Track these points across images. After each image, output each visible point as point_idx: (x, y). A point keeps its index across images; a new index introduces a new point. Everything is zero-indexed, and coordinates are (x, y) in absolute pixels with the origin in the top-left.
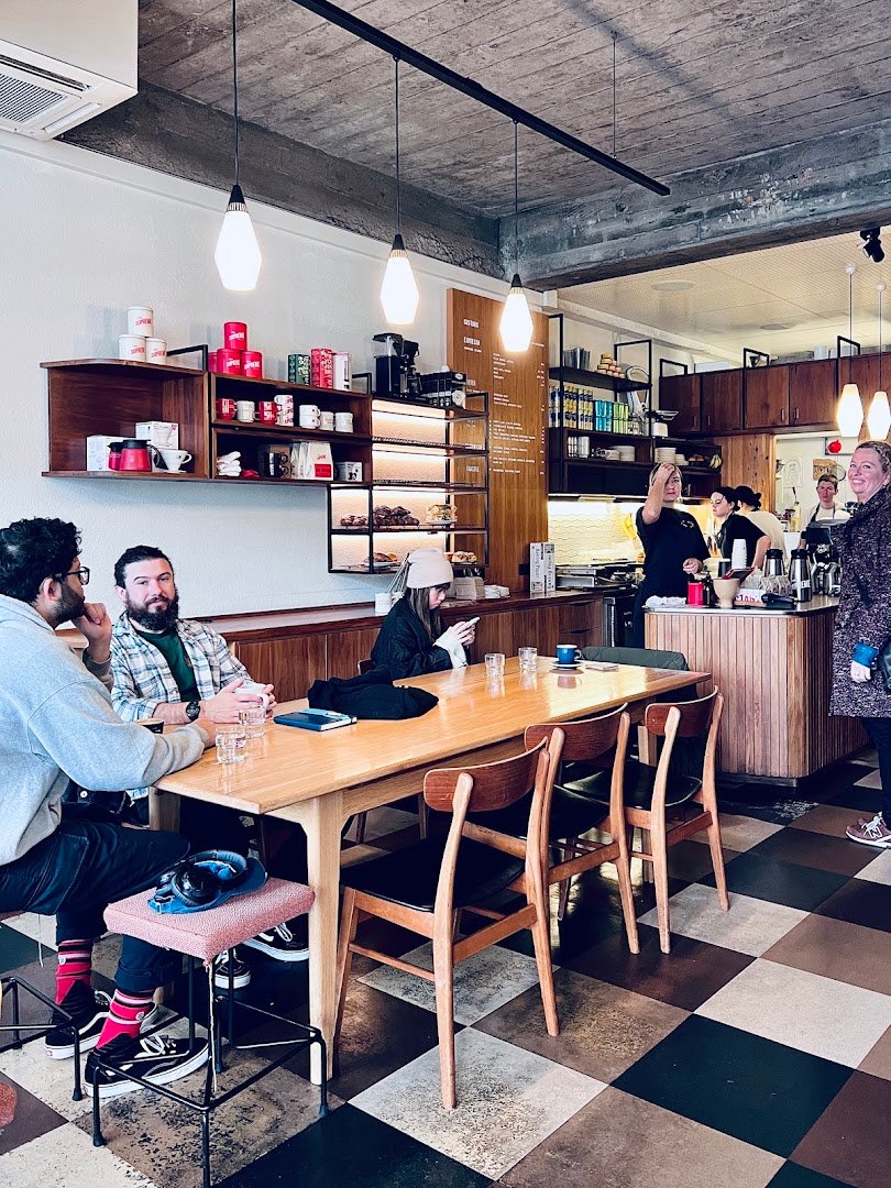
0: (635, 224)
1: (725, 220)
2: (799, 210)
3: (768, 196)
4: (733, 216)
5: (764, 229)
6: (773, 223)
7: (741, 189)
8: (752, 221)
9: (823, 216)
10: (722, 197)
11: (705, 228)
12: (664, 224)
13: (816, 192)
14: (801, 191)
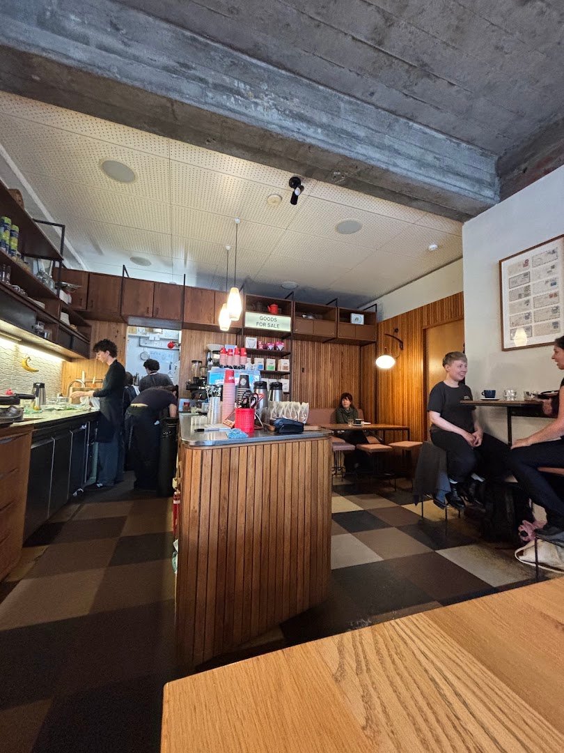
0: (131, 51)
1: (229, 98)
2: (288, 123)
3: (266, 101)
4: (236, 100)
5: (261, 124)
6: (268, 123)
7: (245, 83)
8: (252, 111)
9: (305, 138)
10: (227, 80)
11: (210, 95)
12: (166, 69)
13: (301, 118)
14: (291, 111)
